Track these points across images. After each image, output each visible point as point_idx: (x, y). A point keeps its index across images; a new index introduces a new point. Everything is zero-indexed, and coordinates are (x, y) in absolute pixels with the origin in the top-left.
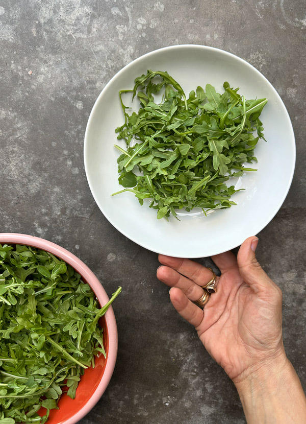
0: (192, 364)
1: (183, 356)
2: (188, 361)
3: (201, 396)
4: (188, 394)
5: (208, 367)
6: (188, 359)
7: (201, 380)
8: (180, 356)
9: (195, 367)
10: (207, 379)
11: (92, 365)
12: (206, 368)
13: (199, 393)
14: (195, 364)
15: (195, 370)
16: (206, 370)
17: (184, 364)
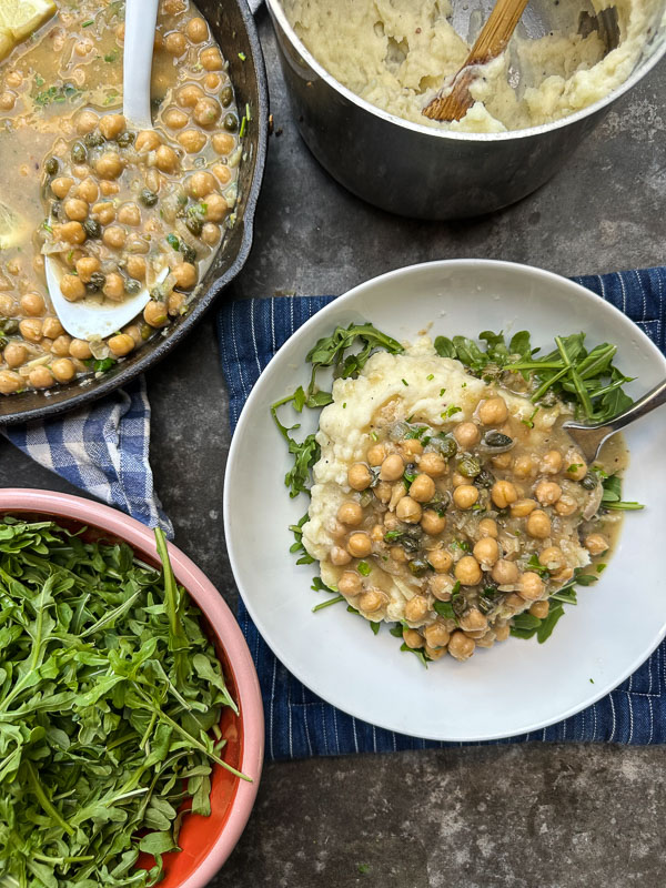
0: (451, 792)
1: (433, 774)
2: (443, 784)
3: (466, 863)
4: (437, 857)
5: (486, 801)
6: (443, 779)
7: (469, 830)
8: (426, 772)
9: (457, 799)
10: (482, 828)
12: (482, 804)
13: (461, 857)
14: (459, 793)
15: (458, 806)
16: (482, 808)
17: (434, 791)
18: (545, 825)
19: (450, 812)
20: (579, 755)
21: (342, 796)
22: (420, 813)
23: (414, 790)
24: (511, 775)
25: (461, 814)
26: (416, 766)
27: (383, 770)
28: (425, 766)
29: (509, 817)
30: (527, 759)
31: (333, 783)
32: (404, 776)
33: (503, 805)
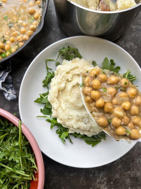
0: (103, 179)
1: (98, 173)
2: (101, 176)
5: (113, 181)
6: (101, 175)
8: (96, 173)
9: (105, 180)
11: (32, 179)
12: (112, 182)
14: (105, 179)
15: (105, 183)
16: (112, 183)
17: (98, 179)
18: (129, 187)
19: (103, 185)
20: (138, 166)
21: (72, 181)
22: (94, 185)
23: (93, 179)
24: (119, 173)
25: (106, 185)
26: (93, 171)
27: (84, 173)
28: (95, 171)
29: (120, 185)
30: (123, 168)
31: (70, 177)
32: (89, 174)
33: (118, 182)
